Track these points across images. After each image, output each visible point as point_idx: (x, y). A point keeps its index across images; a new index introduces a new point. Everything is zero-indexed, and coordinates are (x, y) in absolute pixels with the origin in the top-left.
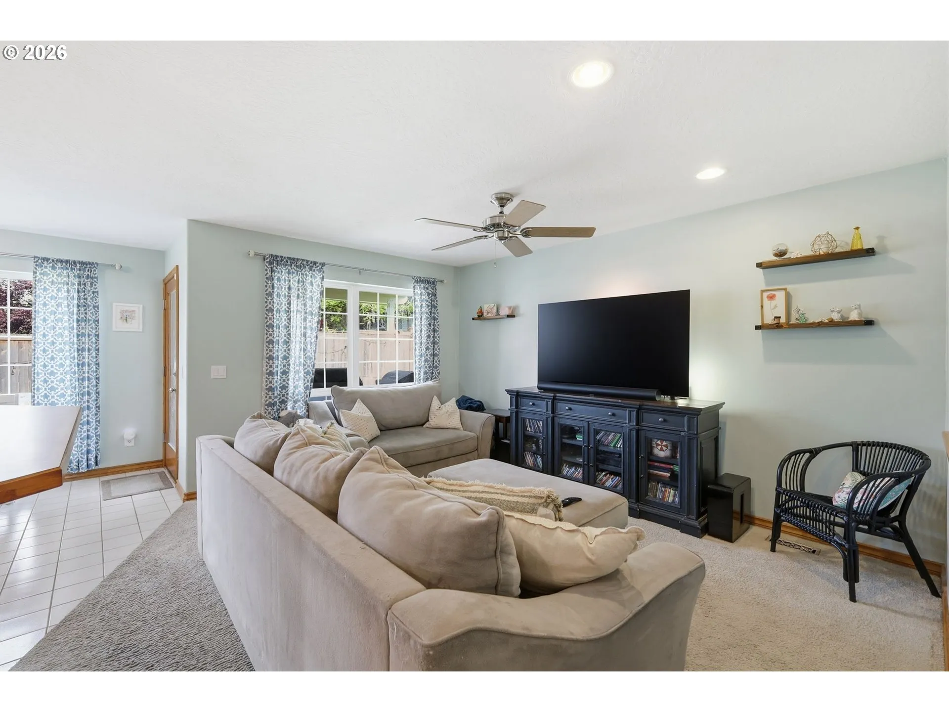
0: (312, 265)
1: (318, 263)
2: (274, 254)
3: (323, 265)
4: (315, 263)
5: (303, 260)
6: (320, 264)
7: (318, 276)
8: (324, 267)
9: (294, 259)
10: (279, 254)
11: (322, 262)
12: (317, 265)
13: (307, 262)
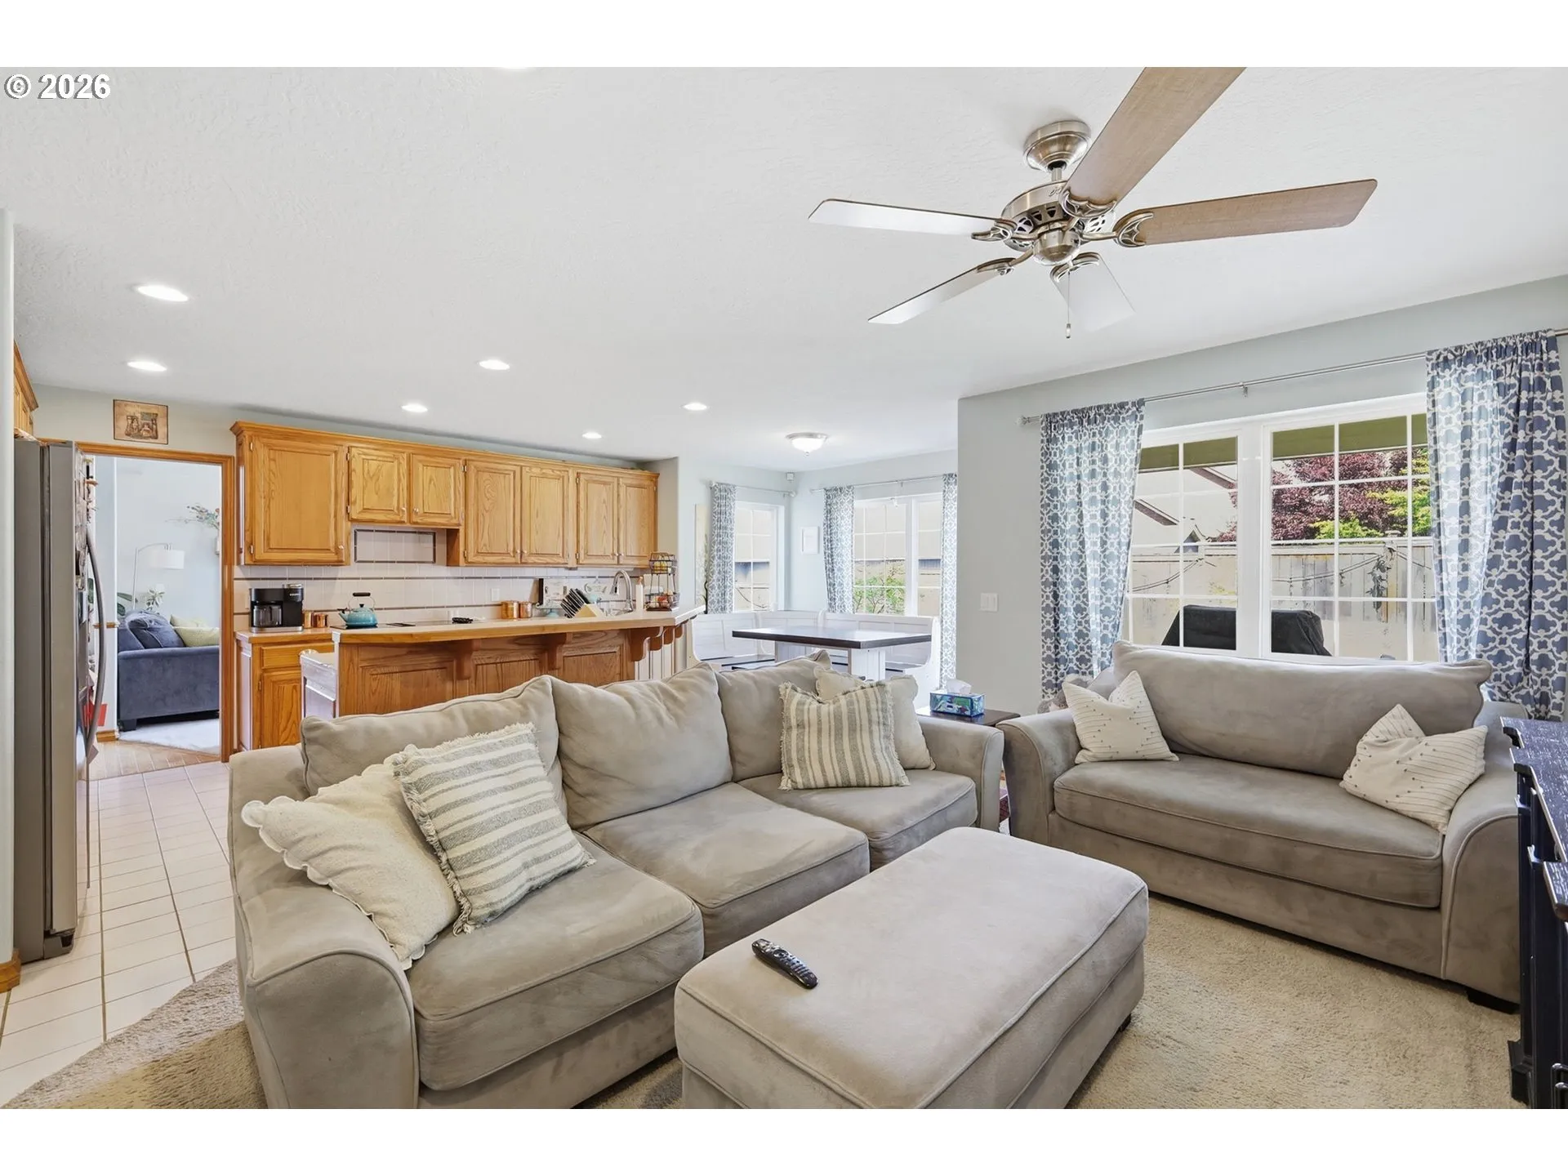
0: (1115, 412)
1: (1127, 403)
2: (1051, 412)
3: (1141, 403)
4: (1122, 406)
5: (1099, 407)
6: (1134, 404)
7: (1131, 426)
8: (1143, 408)
9: (1082, 410)
10: (1058, 410)
11: (1136, 398)
12: (1127, 407)
13: (1108, 407)
